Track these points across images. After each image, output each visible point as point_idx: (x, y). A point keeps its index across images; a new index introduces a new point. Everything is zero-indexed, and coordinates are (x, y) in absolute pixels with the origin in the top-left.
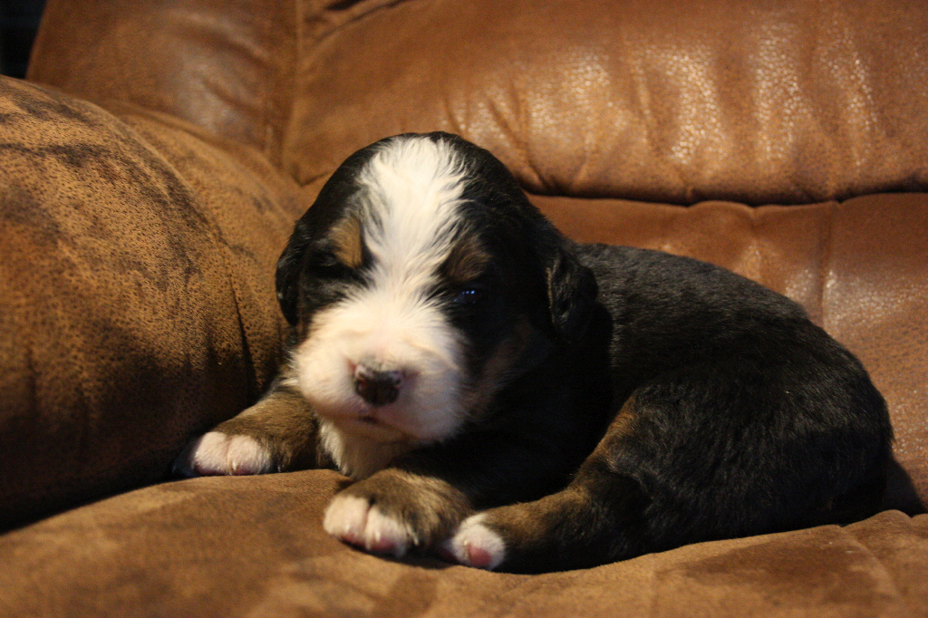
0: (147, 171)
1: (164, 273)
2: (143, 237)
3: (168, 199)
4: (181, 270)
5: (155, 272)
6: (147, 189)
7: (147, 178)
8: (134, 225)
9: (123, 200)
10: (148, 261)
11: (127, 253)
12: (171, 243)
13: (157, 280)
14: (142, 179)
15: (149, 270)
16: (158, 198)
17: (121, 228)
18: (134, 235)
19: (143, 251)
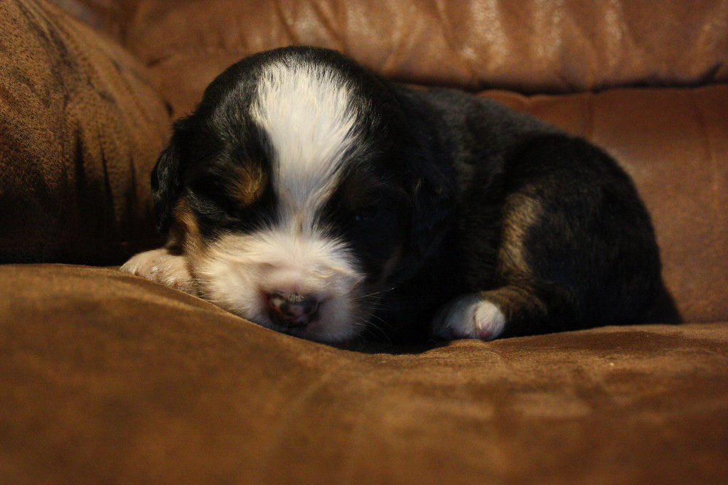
0: (32, 11)
1: (48, 93)
2: (31, 60)
3: (49, 37)
4: (61, 95)
5: (41, 91)
6: (34, 24)
7: (33, 17)
8: (24, 49)
9: (15, 26)
10: (35, 80)
11: (19, 69)
12: (52, 71)
13: (42, 97)
14: (29, 14)
15: (36, 87)
16: (42, 34)
17: (13, 47)
18: (24, 56)
19: (31, 71)
